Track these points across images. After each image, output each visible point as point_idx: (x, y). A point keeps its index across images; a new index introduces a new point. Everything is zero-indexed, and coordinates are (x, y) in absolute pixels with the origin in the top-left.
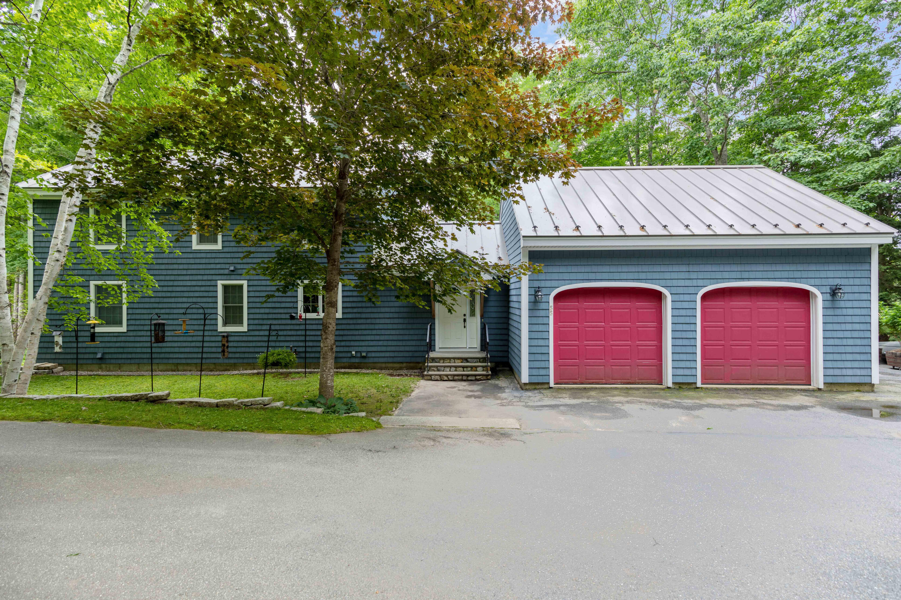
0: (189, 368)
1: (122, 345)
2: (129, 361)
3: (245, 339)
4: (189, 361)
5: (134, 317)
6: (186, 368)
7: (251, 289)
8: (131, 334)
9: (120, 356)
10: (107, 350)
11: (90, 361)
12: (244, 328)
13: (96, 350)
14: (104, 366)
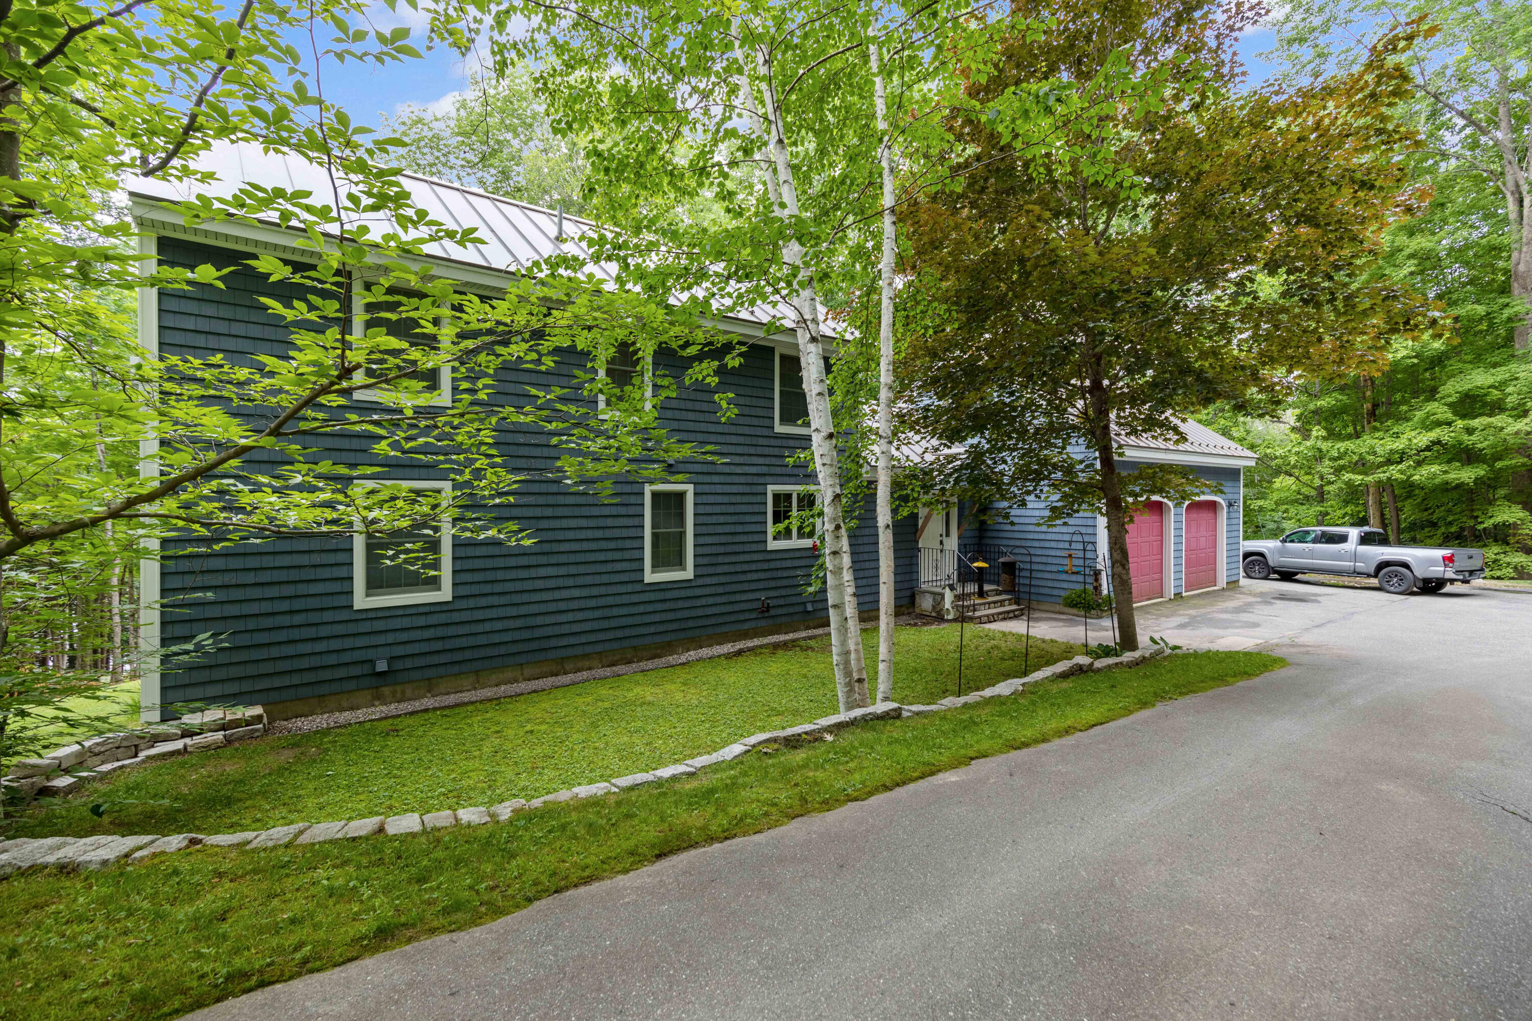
0: (587, 664)
1: (440, 632)
2: (456, 669)
3: (690, 593)
4: (589, 649)
5: (469, 564)
6: (580, 665)
7: (700, 499)
8: (464, 604)
9: (435, 659)
10: (399, 651)
11: (352, 685)
12: (688, 573)
13: (370, 654)
14: (386, 691)
